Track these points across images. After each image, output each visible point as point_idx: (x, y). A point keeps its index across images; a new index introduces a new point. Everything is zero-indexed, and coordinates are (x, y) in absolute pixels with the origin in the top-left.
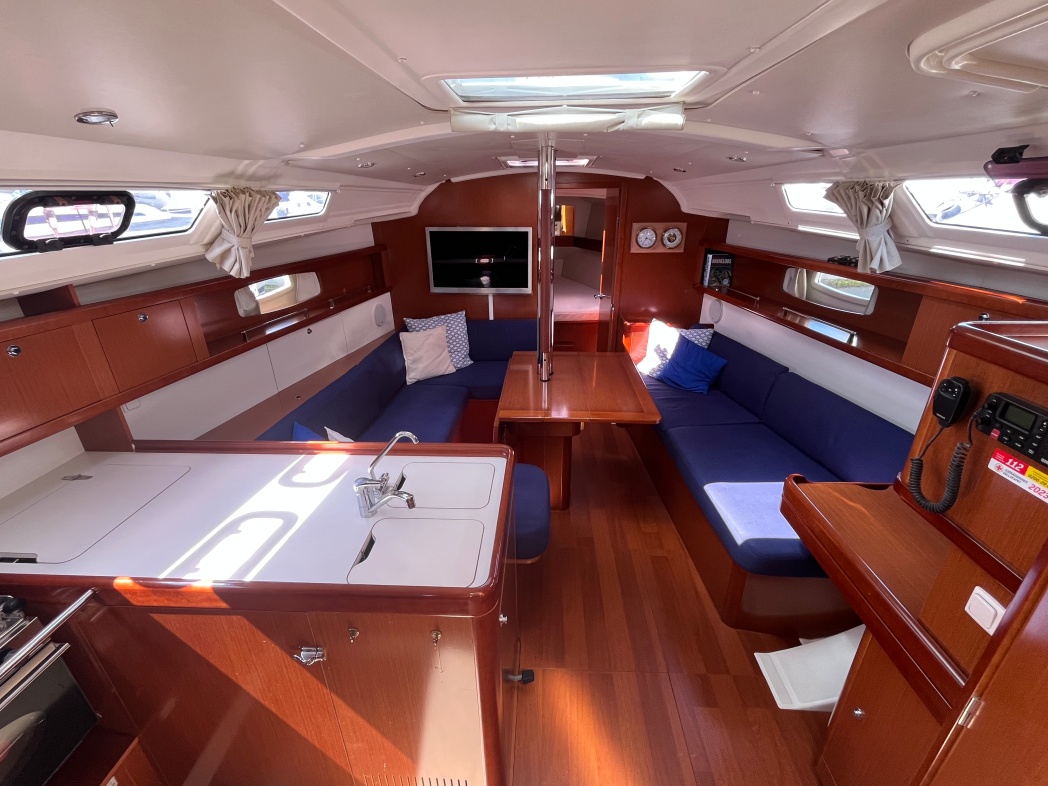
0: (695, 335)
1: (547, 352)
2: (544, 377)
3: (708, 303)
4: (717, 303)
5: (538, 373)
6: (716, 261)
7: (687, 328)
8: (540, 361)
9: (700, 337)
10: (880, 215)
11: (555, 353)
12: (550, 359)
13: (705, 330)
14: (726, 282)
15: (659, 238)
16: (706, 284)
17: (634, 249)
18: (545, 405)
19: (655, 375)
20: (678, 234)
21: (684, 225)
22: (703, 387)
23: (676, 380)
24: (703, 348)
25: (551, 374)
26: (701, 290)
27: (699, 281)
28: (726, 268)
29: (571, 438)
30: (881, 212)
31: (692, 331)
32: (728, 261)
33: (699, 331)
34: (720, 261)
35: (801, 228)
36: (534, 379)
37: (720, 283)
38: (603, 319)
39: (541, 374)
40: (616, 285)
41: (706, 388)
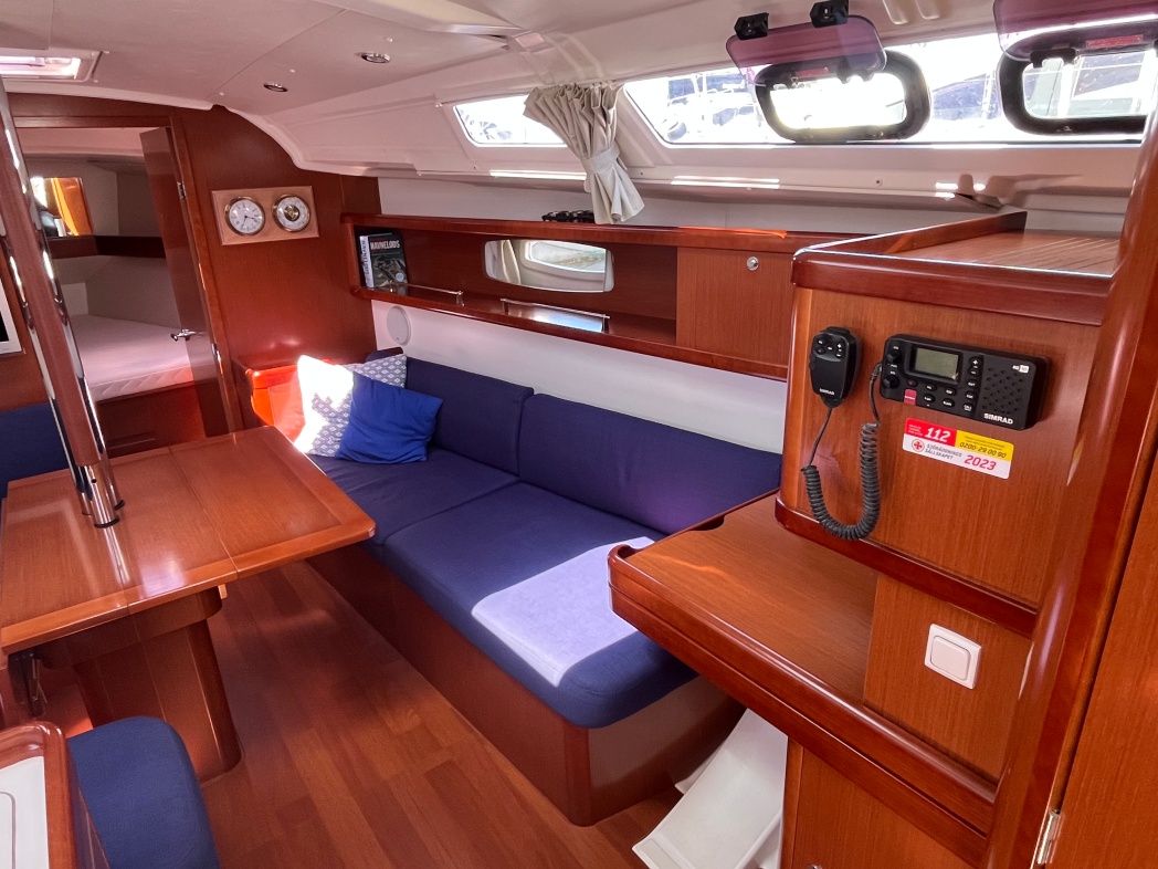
0: (377, 370)
1: (94, 462)
2: (104, 518)
3: (382, 313)
4: (397, 312)
5: (86, 513)
6: (375, 246)
7: (363, 361)
8: (83, 486)
9: (389, 372)
10: (605, 135)
11: (114, 461)
12: (106, 477)
13: (392, 359)
14: (400, 277)
15: (269, 215)
16: (371, 284)
17: (228, 239)
18: (124, 575)
19: (331, 452)
20: (300, 205)
21: (308, 190)
22: (418, 450)
23: (370, 451)
24: (399, 389)
25: (118, 506)
26: (364, 296)
27: (357, 281)
28: (396, 256)
29: (204, 622)
30: (605, 131)
31: (373, 364)
32: (394, 244)
33: (385, 361)
34: (382, 245)
35: (496, 173)
36: (81, 526)
37: (393, 280)
38: (202, 376)
39: (93, 513)
40: (210, 311)
41: (422, 451)
